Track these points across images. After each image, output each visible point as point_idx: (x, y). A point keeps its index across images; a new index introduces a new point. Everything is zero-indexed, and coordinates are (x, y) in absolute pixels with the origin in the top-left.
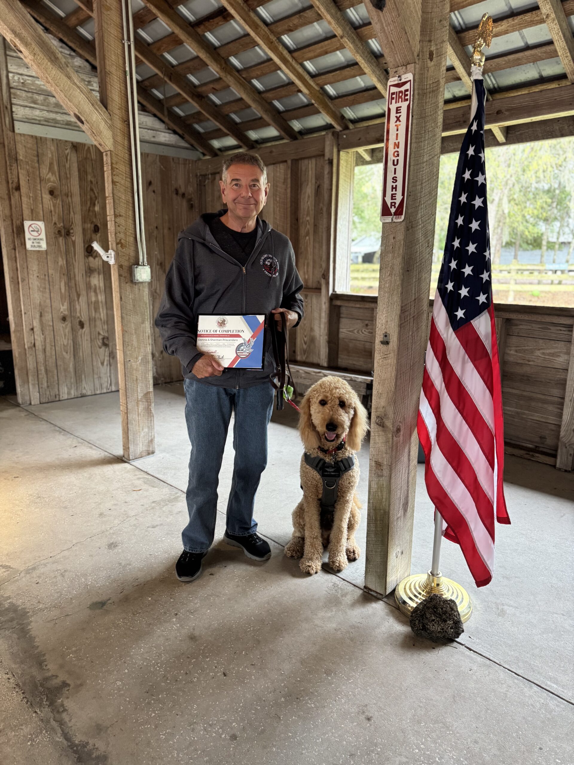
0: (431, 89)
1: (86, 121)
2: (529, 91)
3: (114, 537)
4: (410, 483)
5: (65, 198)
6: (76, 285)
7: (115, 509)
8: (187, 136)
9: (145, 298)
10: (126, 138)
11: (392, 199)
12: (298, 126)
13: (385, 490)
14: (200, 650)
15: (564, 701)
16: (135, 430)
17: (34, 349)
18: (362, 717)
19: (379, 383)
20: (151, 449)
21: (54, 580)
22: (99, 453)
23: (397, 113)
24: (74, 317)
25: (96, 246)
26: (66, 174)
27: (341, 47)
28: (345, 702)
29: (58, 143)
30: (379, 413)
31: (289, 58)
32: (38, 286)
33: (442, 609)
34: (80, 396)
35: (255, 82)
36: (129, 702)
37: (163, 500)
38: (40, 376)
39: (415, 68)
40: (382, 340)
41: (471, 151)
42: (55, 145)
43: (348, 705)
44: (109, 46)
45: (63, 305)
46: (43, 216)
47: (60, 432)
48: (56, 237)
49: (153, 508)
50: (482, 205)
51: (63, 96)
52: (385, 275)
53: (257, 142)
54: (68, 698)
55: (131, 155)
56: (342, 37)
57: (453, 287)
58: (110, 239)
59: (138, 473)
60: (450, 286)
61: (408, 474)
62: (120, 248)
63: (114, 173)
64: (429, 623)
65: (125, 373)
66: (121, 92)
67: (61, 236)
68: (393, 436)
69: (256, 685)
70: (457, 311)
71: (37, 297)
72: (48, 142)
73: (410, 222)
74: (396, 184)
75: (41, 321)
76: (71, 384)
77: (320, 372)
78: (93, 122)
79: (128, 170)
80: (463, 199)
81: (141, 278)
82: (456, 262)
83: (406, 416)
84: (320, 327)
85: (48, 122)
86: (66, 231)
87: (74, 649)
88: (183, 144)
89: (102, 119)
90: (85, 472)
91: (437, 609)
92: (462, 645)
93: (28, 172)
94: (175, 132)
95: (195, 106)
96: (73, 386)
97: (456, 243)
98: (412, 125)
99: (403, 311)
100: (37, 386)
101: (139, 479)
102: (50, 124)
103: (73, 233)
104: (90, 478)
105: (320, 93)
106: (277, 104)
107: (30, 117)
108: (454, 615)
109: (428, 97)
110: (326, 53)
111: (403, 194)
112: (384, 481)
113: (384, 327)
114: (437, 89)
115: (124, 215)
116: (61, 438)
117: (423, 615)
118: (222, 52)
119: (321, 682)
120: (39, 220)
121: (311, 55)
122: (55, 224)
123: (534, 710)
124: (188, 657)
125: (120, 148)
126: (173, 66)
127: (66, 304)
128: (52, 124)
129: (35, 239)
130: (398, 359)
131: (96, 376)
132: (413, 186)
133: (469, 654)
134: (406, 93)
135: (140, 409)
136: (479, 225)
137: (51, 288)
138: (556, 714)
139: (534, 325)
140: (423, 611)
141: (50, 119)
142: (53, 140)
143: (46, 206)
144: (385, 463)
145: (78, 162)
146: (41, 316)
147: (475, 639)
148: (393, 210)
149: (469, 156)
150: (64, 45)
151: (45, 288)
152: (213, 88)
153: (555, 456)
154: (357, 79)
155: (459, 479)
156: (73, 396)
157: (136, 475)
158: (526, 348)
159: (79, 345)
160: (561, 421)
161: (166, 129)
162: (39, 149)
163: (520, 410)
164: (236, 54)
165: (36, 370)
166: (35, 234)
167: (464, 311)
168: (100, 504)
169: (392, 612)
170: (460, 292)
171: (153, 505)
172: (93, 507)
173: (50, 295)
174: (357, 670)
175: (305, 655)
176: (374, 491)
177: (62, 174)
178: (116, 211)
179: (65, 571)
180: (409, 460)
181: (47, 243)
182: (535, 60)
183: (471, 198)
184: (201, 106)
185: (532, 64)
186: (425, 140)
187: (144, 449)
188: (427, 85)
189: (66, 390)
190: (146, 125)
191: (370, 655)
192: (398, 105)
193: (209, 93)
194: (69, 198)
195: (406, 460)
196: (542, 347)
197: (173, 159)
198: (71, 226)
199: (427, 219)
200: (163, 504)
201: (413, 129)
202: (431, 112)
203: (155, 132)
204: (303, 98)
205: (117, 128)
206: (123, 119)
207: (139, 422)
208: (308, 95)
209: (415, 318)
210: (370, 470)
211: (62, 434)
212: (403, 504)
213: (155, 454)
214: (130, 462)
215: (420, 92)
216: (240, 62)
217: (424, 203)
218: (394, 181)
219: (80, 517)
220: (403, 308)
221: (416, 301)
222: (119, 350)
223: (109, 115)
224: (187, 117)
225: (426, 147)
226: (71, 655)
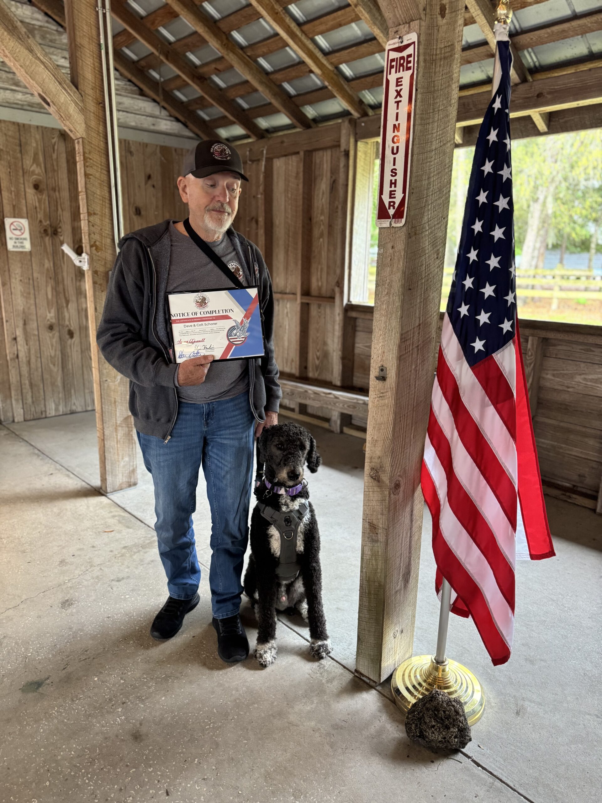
0: (443, 56)
3: (71, 592)
4: (413, 548)
5: (51, 193)
6: (64, 290)
7: (79, 556)
8: (189, 124)
10: (101, 123)
11: (390, 197)
12: (311, 112)
13: (380, 559)
14: (144, 755)
16: (113, 459)
17: (17, 360)
19: (374, 428)
20: (132, 480)
22: (75, 483)
23: (397, 86)
24: (63, 326)
25: (66, 249)
26: (53, 165)
27: (357, 19)
29: (44, 131)
30: (373, 464)
31: (298, 33)
32: (21, 291)
33: (444, 712)
34: (69, 412)
35: (262, 61)
37: (136, 545)
38: (24, 391)
39: (420, 26)
40: (377, 374)
41: (493, 136)
42: (41, 134)
44: (80, 14)
45: (50, 312)
46: (27, 213)
47: (38, 456)
48: (41, 237)
50: (507, 207)
51: (24, 73)
52: (381, 294)
53: (267, 131)
55: (107, 143)
56: (356, 6)
57: (468, 310)
58: (83, 241)
59: (114, 509)
60: (464, 310)
61: (411, 537)
62: (94, 252)
63: (87, 164)
64: (427, 730)
65: (101, 395)
66: (94, 69)
67: (47, 235)
68: (390, 494)
70: (475, 342)
71: (20, 302)
72: (32, 130)
73: (412, 227)
74: (395, 178)
75: (25, 330)
76: (59, 399)
77: (330, 394)
78: (60, 104)
80: (482, 198)
82: (472, 279)
83: (407, 468)
84: (333, 341)
85: (32, 107)
86: (53, 229)
88: (187, 133)
89: (72, 100)
90: (55, 506)
91: (438, 711)
92: (469, 757)
93: (9, 163)
94: (178, 120)
95: (196, 91)
96: (61, 401)
97: (473, 255)
98: (415, 101)
99: (404, 339)
100: (21, 402)
101: (114, 517)
102: (34, 109)
103: (61, 232)
104: (59, 514)
105: (335, 74)
106: (286, 86)
107: (12, 101)
108: (460, 721)
109: (438, 65)
110: (340, 25)
111: (404, 192)
112: (380, 548)
113: (380, 359)
114: (451, 56)
115: (99, 213)
116: (37, 462)
117: (421, 718)
118: (222, 25)
120: (22, 217)
121: (323, 27)
122: (41, 221)
124: (127, 766)
125: (95, 135)
126: (170, 43)
127: (53, 311)
128: (37, 110)
129: (17, 239)
130: (397, 400)
131: (87, 391)
132: (417, 181)
133: (476, 772)
134: (409, 59)
135: (119, 435)
136: (503, 233)
137: (37, 293)
139: (574, 346)
140: (421, 712)
141: (34, 104)
142: (37, 127)
143: (30, 201)
144: (381, 526)
145: (66, 152)
146: (25, 324)
147: (485, 748)
148: (391, 212)
149: (491, 142)
150: (50, 20)
151: (29, 293)
152: (216, 69)
153: (595, 498)
154: (376, 57)
155: (474, 544)
156: (61, 413)
157: (111, 512)
158: (565, 372)
159: (68, 357)
161: (167, 116)
162: (22, 138)
163: (556, 443)
164: (239, 28)
165: (19, 383)
166: (17, 233)
167: (483, 342)
168: (64, 548)
169: (385, 706)
170: (478, 317)
171: (124, 550)
172: (54, 551)
173: (35, 301)
174: (334, 792)
175: (272, 767)
176: (368, 558)
177: (49, 166)
178: (90, 208)
179: (4, 637)
180: (412, 521)
181: (32, 244)
182: (584, 32)
183: (493, 198)
184: (202, 89)
185: (580, 37)
186: (433, 122)
187: (124, 480)
188: (436, 49)
189: (53, 406)
190: (145, 112)
191: (352, 770)
192: (399, 75)
193: (212, 74)
194: (57, 193)
195: (407, 521)
196: (584, 372)
197: (176, 150)
198: (59, 224)
199: (436, 223)
200: (135, 550)
201: (417, 107)
202: (441, 85)
203: (155, 119)
204: (316, 80)
205: (90, 111)
206: (97, 100)
207: (118, 450)
208: (321, 76)
209: (419, 347)
210: (363, 533)
211: (40, 458)
212: (404, 575)
213: (137, 485)
214: (108, 495)
215: (428, 58)
216: (244, 37)
217: (432, 203)
218: (394, 174)
219: (38, 564)
220: (403, 336)
221: (421, 326)
222: (95, 368)
223: (80, 96)
224: (190, 102)
225: (435, 131)
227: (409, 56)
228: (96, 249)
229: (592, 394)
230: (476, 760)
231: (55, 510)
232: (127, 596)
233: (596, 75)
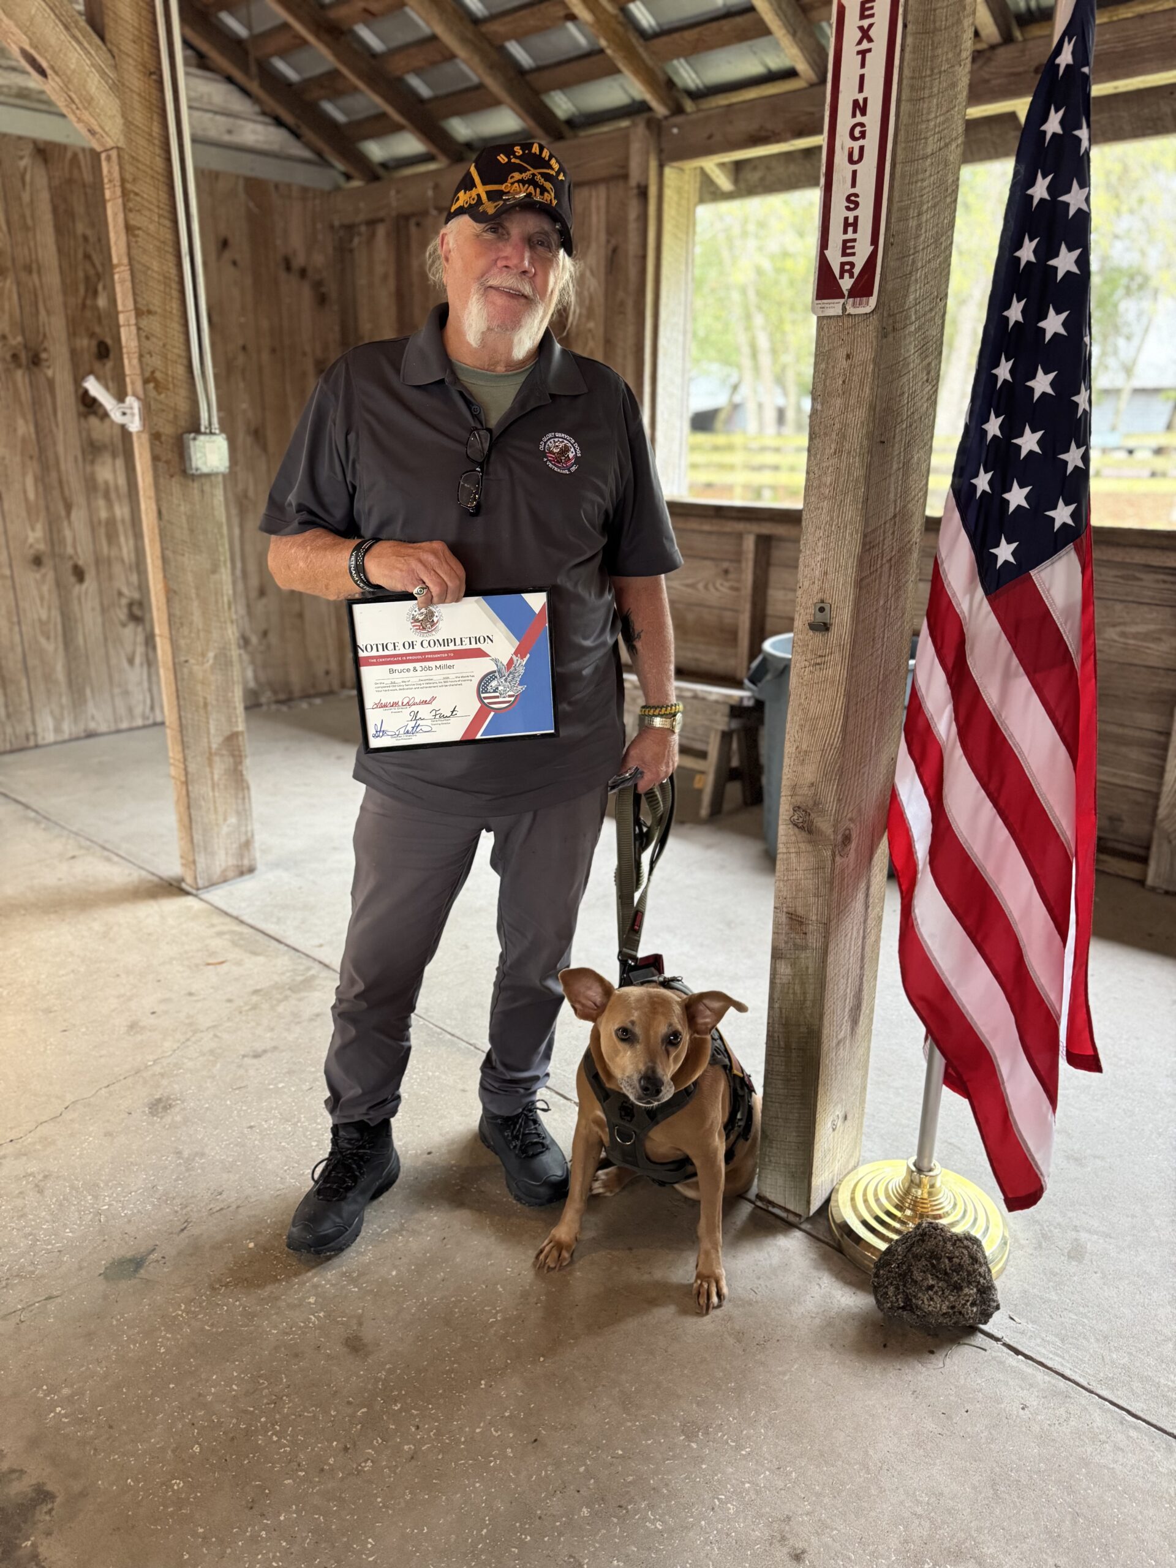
1: (52, 68)
2: (1111, 17)
3: (165, 1082)
4: (866, 959)
5: (23, 275)
6: (60, 482)
7: (166, 1012)
9: (216, 513)
10: (155, 117)
11: (844, 254)
12: (565, 106)
13: (811, 980)
14: (377, 1380)
16: (207, 820)
18: (781, 1554)
19: (802, 726)
20: (246, 862)
21: (19, 1202)
22: (126, 871)
23: (863, 17)
24: (62, 557)
25: (93, 387)
26: (23, 217)
28: (737, 1512)
30: (799, 798)
33: (950, 1259)
34: (82, 734)
36: (205, 1538)
37: (276, 986)
40: (811, 619)
43: (745, 1518)
45: (33, 529)
47: (38, 823)
48: (7, 370)
50: (1075, 269)
52: (823, 454)
53: (469, 145)
54: (48, 1534)
55: (168, 160)
57: (990, 483)
58: (127, 371)
59: (217, 920)
60: (982, 482)
61: (864, 938)
62: (153, 393)
63: (130, 205)
64: (920, 1295)
65: (177, 691)
67: (19, 366)
68: (834, 855)
69: (517, 1473)
70: (997, 545)
73: (889, 315)
74: (855, 213)
76: (62, 707)
78: (69, 72)
79: (164, 196)
81: (205, 463)
82: (1001, 419)
83: (863, 804)
86: (30, 354)
87: (66, 1391)
88: (297, 150)
89: (93, 65)
90: (95, 919)
91: (939, 1259)
92: (997, 1340)
94: (279, 122)
95: (322, 57)
96: (66, 713)
97: (1003, 371)
98: (902, 50)
99: (868, 544)
101: (220, 934)
103: (47, 360)
104: (105, 935)
105: (620, 23)
106: (515, 49)
108: (980, 1274)
111: (876, 241)
112: (808, 959)
113: (816, 587)
115: (159, 310)
116: (38, 834)
117: (905, 1274)
119: (674, 1457)
124: (349, 1403)
125: (142, 142)
127: (39, 526)
130: (851, 668)
131: (116, 691)
132: (899, 220)
133: (1014, 1363)
135: (216, 772)
136: (1065, 324)
137: (4, 490)
140: (903, 1263)
144: (814, 918)
145: (50, 188)
147: (1023, 1321)
148: (846, 284)
149: (1048, 136)
152: (366, 10)
153: (1144, 860)
156: (66, 736)
157: (213, 926)
159: (76, 621)
160: (1160, 785)
161: (257, 114)
167: (1015, 545)
168: (130, 999)
169: (825, 1259)
170: (1006, 496)
171: (255, 998)
172: (112, 1007)
174: (759, 1421)
176: (785, 981)
177: (15, 218)
178: (139, 299)
179: (46, 1177)
180: (867, 907)
183: (1048, 251)
184: (337, 55)
186: (930, 96)
187: (230, 863)
189: (50, 723)
190: (210, 103)
191: (786, 1378)
193: (356, 23)
194: (35, 276)
195: (860, 906)
196: (1121, 620)
197: (277, 186)
198: (42, 342)
199: (927, 309)
200: (279, 996)
202: (946, 19)
203: (231, 120)
204: (577, 37)
205: (132, 91)
206: (145, 67)
207: (215, 802)
208: (592, 26)
209: (893, 562)
210: (774, 933)
211: (43, 826)
212: (851, 1010)
213: (257, 872)
214: (200, 893)
217: (922, 267)
218: (852, 206)
219: (84, 1034)
220: (868, 540)
221: (897, 519)
222: (161, 636)
223: (109, 55)
224: (307, 83)
225: (933, 115)
226: (58, 1409)
228: (156, 387)
229: (1136, 661)
230: (1011, 1343)
231: (96, 926)
232: (280, 1085)
233: (1156, 27)
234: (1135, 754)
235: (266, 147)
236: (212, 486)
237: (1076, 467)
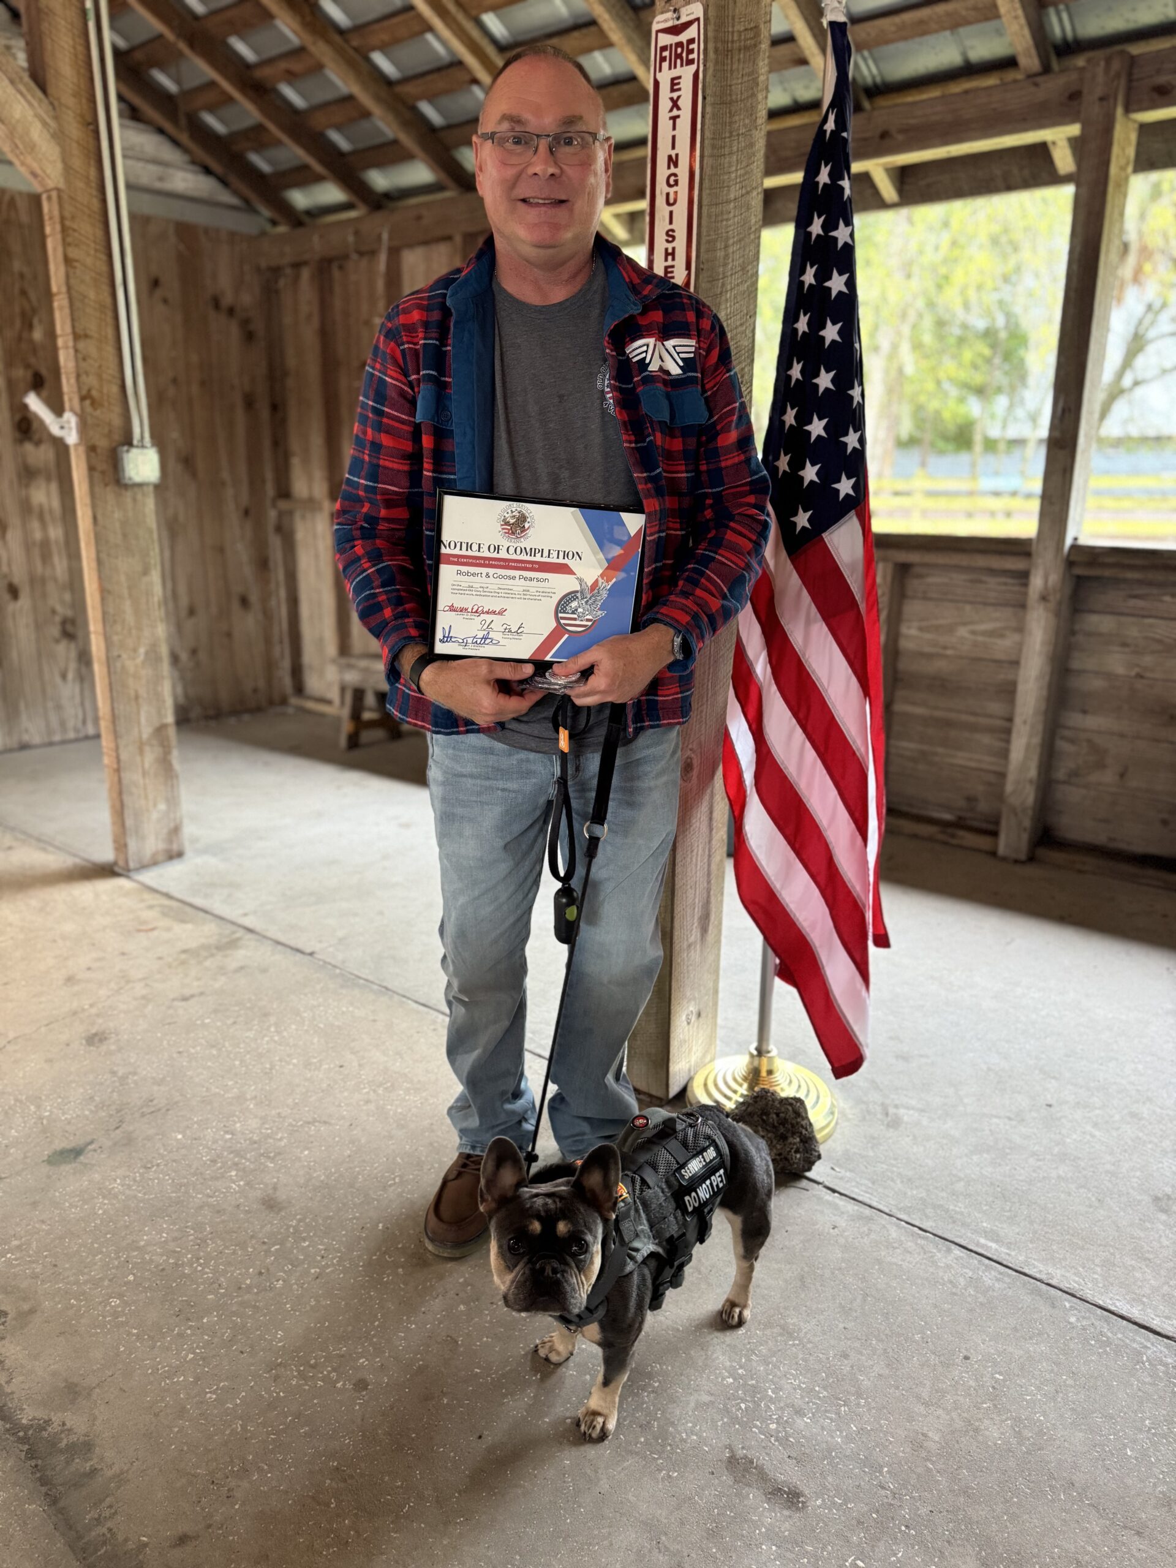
0: (743, 43)
2: (942, 92)
3: (100, 1021)
4: (713, 876)
7: (101, 968)
8: (233, 179)
9: (148, 520)
10: (92, 162)
14: (289, 1227)
15: (1010, 1272)
16: (138, 806)
20: (175, 847)
22: (61, 859)
23: (673, 90)
25: (34, 403)
33: (777, 1115)
34: (15, 745)
35: (380, 59)
36: (137, 1335)
37: (204, 947)
41: (823, 177)
49: (183, 963)
50: (845, 290)
53: (387, 195)
54: (3, 1338)
55: (104, 201)
57: (789, 463)
58: (65, 389)
59: (147, 896)
60: (783, 463)
61: (710, 856)
62: (89, 409)
63: (69, 240)
65: (110, 684)
66: (76, 55)
69: (406, 1285)
70: (796, 514)
74: (673, 245)
78: (14, 122)
79: (99, 233)
80: (809, 277)
81: (137, 473)
82: (795, 411)
83: (703, 738)
87: (15, 1243)
88: (226, 197)
89: (36, 116)
90: (32, 897)
91: (767, 1114)
92: (818, 1183)
94: (207, 171)
95: (248, 112)
97: (796, 372)
98: (703, 117)
101: (151, 907)
104: (42, 909)
106: (427, 109)
108: (802, 1126)
109: (735, 59)
111: (688, 267)
114: (755, 45)
115: (95, 335)
123: (954, 1290)
124: (264, 1243)
125: (80, 184)
126: (196, 17)
131: (50, 704)
132: (708, 251)
133: (831, 1199)
134: (691, 47)
135: (146, 760)
136: (840, 333)
138: (995, 1294)
139: (953, 574)
147: (843, 1171)
149: (821, 186)
152: (288, 71)
153: (995, 834)
154: (595, 58)
157: (143, 901)
158: (940, 622)
159: (10, 637)
160: (1006, 765)
161: (187, 163)
163: (926, 747)
167: (810, 513)
168: (66, 959)
170: (801, 473)
171: (183, 956)
172: (50, 965)
178: (77, 324)
180: (711, 830)
182: (954, 25)
183: (823, 275)
184: (263, 110)
185: (947, 33)
186: (731, 153)
187: (160, 847)
188: (733, 32)
190: (143, 153)
192: (675, 73)
193: (280, 82)
195: (704, 828)
196: (970, 620)
197: (206, 231)
199: (738, 323)
200: (206, 954)
201: (706, 127)
202: (741, 93)
203: (162, 168)
205: (71, 139)
206: (82, 118)
207: (145, 789)
212: (700, 918)
213: (185, 858)
214: (132, 874)
215: (719, 45)
216: (346, 11)
217: (731, 289)
218: (670, 239)
219: (25, 986)
222: (96, 633)
223: (50, 108)
224: (234, 136)
225: (734, 169)
226: (9, 1255)
227: (691, 41)
228: (92, 404)
229: (985, 656)
230: (829, 1185)
231: (34, 903)
233: (977, 102)
234: (986, 739)
235: (196, 194)
236: (144, 495)
237: (854, 448)
